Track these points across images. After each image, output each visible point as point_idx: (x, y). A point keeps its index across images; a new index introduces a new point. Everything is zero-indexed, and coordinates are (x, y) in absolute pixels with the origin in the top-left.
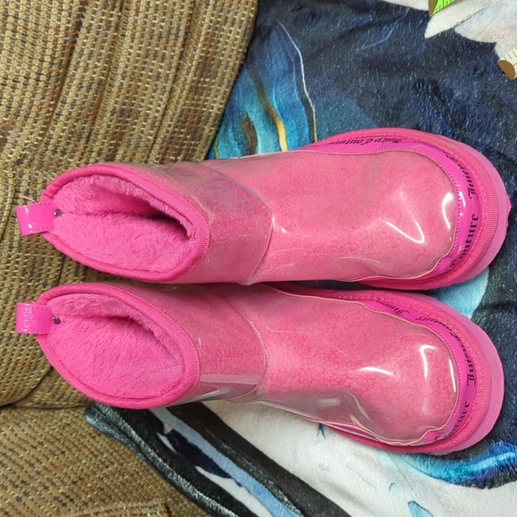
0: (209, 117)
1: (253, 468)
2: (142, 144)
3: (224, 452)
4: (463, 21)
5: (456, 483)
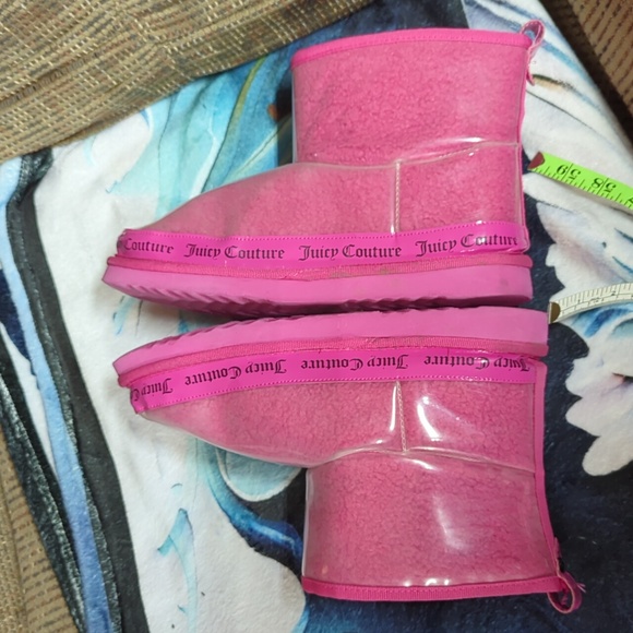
0: (272, 39)
1: (59, 373)
2: (197, 18)
3: (41, 337)
4: (549, 205)
5: (235, 526)
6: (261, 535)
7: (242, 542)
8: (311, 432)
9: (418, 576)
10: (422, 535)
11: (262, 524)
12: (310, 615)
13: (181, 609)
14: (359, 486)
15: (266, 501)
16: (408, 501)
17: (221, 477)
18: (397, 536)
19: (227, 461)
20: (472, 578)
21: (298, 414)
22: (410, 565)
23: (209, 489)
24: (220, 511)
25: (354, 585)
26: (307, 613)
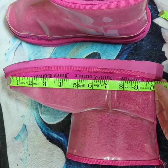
4: (166, 29)
5: (43, 132)
6: (52, 136)
7: (45, 138)
8: (76, 101)
9: (111, 156)
10: (114, 141)
11: (52, 132)
12: (67, 166)
13: (21, 159)
14: (92, 122)
15: (54, 124)
16: (110, 129)
17: (39, 115)
18: (105, 141)
19: (42, 109)
20: (130, 158)
21: (72, 93)
22: (109, 152)
23: (34, 118)
24: (38, 127)
25: (87, 158)
26: (66, 165)
